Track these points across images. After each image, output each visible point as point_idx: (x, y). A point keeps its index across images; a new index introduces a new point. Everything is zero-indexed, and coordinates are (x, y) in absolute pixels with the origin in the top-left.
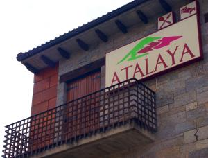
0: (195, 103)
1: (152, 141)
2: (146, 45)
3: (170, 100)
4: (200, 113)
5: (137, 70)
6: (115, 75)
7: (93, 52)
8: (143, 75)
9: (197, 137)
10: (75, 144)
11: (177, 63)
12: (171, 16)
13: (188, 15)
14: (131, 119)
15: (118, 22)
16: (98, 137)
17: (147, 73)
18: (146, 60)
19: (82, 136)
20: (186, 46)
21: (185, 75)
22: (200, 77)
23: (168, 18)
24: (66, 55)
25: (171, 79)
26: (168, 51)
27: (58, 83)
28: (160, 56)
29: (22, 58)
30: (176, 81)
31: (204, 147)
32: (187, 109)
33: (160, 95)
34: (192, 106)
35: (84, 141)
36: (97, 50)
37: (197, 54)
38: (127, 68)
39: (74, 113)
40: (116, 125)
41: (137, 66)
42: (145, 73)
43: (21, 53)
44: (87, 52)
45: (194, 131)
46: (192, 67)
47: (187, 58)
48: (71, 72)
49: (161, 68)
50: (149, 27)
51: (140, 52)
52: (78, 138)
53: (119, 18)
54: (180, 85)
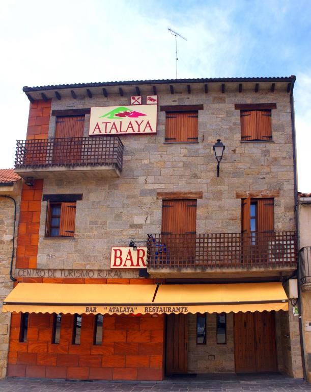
0: (148, 160)
1: (118, 177)
2: (121, 112)
3: (133, 153)
4: (150, 167)
5: (114, 127)
6: (97, 125)
7: (79, 101)
8: (117, 132)
9: (146, 181)
10: (72, 169)
11: (141, 131)
12: (140, 99)
13: (151, 102)
14: (114, 163)
15: (104, 90)
16: (89, 168)
17: (121, 131)
18: (121, 122)
19: (78, 165)
20: (148, 123)
21: (144, 140)
22: (153, 145)
23: (138, 99)
24: (59, 97)
25: (135, 140)
26: (136, 122)
27: (51, 115)
28: (130, 123)
29: (27, 90)
30: (139, 142)
31: (149, 188)
32: (143, 163)
33: (126, 148)
34: (146, 162)
35: (78, 168)
36: (83, 101)
37: (154, 131)
38: (106, 123)
39: (72, 147)
40: (103, 164)
41: (114, 124)
42: (119, 130)
43: (27, 87)
44: (75, 100)
45: (145, 177)
46: (149, 137)
47: (148, 131)
48: (61, 110)
49: (130, 131)
50: (123, 99)
51: (116, 115)
52: (74, 165)
53: (106, 88)
54: (141, 145)
